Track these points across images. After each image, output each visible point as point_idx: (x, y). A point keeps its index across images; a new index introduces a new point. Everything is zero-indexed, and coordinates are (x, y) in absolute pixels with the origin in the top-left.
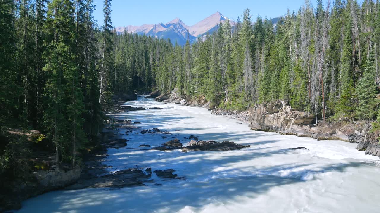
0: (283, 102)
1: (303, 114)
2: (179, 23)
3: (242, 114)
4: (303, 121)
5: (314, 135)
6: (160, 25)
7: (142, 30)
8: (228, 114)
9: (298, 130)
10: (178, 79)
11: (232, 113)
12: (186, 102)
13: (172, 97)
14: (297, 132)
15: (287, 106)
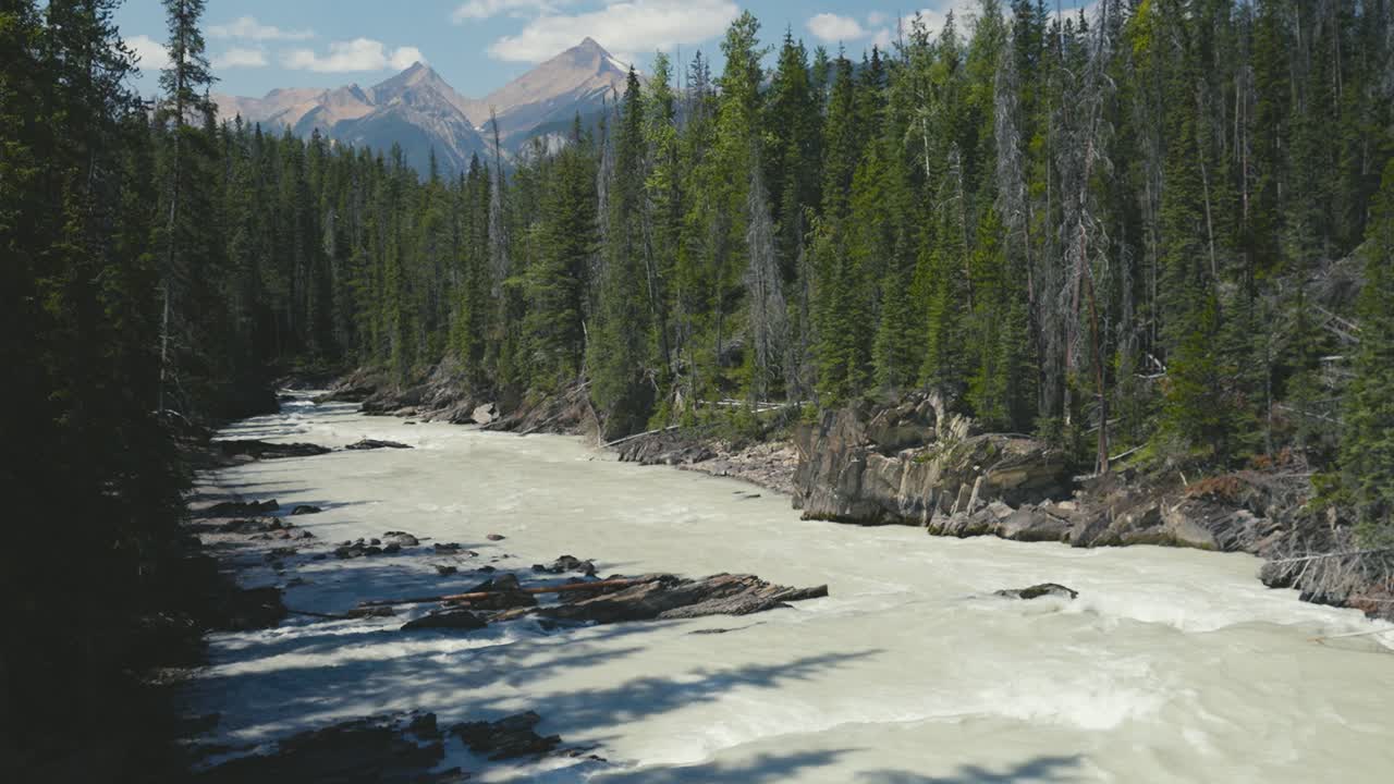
0: (934, 401)
1: (1022, 447)
2: (426, 86)
3: (749, 456)
4: (1023, 474)
5: (1072, 529)
6: (346, 92)
7: (270, 115)
8: (690, 461)
9: (1006, 515)
10: (458, 318)
11: (709, 456)
12: (497, 415)
13: (434, 395)
14: (1003, 520)
15: (954, 416)
